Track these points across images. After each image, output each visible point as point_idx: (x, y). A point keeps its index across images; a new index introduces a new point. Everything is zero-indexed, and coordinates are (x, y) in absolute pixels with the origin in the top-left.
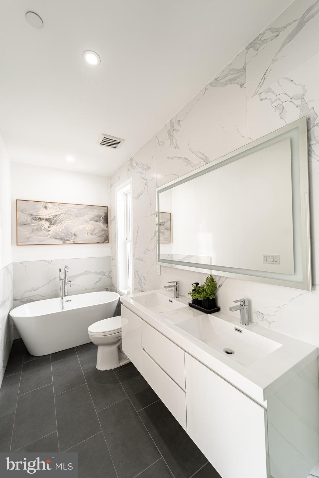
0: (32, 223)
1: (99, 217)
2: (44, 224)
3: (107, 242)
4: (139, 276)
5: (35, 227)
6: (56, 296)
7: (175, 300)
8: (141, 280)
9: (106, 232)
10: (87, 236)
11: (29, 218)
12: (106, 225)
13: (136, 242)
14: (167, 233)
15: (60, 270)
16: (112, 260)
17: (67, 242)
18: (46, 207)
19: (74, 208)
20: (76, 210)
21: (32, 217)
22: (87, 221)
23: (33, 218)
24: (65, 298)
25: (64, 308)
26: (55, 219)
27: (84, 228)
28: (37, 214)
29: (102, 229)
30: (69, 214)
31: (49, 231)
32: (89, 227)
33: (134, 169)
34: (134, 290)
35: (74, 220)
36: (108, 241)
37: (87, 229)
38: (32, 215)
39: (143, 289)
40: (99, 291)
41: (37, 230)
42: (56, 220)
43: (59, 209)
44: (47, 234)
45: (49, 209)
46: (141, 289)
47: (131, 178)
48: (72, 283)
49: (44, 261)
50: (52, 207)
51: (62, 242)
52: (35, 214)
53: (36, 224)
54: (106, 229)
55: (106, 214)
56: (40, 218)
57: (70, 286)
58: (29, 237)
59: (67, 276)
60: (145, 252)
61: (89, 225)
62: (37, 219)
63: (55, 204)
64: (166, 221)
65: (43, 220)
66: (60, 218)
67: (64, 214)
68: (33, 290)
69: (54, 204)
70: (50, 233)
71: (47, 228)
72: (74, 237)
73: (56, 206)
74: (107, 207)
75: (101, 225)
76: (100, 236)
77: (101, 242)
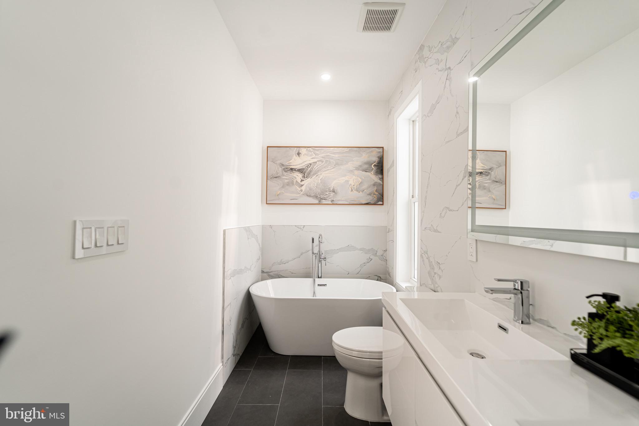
0: (283, 175)
1: (369, 164)
2: (296, 176)
3: (381, 203)
4: (429, 261)
5: (286, 181)
6: (307, 275)
7: (515, 329)
8: (433, 269)
9: (380, 188)
10: (352, 193)
11: (280, 169)
12: (380, 176)
13: (426, 198)
14: (498, 190)
15: (313, 239)
16: (388, 232)
17: (324, 202)
18: (299, 154)
19: (334, 153)
20: (337, 156)
21: (283, 167)
22: (351, 171)
23: (284, 169)
24: (318, 281)
25: (316, 295)
26: (309, 169)
27: (347, 181)
28: (289, 163)
29: (373, 183)
30: (327, 161)
31: (302, 185)
32: (354, 180)
33: (425, 63)
34: (421, 285)
35: (333, 170)
36: (383, 202)
37: (351, 182)
38: (283, 165)
39: (437, 286)
40: (367, 278)
41: (288, 184)
42: (311, 171)
43: (314, 156)
44: (300, 189)
45: (302, 155)
46: (432, 287)
47: (420, 82)
48: (328, 260)
49: (295, 226)
50: (306, 153)
51: (317, 202)
52: (287, 164)
53: (288, 176)
54: (381, 182)
55: (380, 158)
56: (292, 169)
57: (326, 265)
58: (280, 193)
59: (322, 251)
60: (443, 215)
61: (354, 177)
62: (288, 170)
63: (310, 148)
64: (495, 166)
65: (295, 170)
66: (316, 167)
67: (320, 163)
68: (281, 263)
69: (308, 149)
70: (303, 188)
71: (300, 182)
72: (332, 194)
73: (311, 151)
74: (383, 148)
75: (373, 177)
76: (370, 194)
77: (372, 202)
